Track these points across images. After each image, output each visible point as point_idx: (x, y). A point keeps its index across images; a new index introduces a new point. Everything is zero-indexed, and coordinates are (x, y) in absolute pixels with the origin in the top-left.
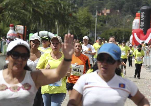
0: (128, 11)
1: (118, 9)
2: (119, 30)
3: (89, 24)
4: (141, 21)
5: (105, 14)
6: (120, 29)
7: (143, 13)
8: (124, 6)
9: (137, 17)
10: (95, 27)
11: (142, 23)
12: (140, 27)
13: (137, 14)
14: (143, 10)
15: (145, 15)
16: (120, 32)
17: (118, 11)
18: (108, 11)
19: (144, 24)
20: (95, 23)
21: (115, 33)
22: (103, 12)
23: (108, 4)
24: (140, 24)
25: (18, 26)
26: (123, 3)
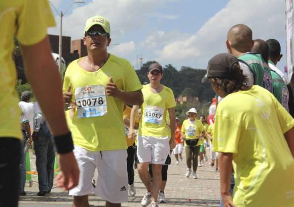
1: (196, 97)
5: (182, 103)
8: (204, 93)
9: (213, 103)
13: (214, 99)
17: (197, 99)
18: (185, 99)
22: (179, 100)
23: (184, 91)
26: (202, 90)
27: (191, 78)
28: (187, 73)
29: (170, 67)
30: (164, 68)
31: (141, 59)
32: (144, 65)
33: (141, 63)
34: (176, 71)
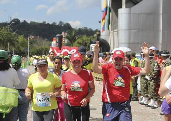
3: (24, 44)
4: (56, 43)
5: (31, 39)
6: (42, 47)
7: (57, 38)
8: (42, 34)
9: (54, 41)
10: (28, 47)
11: (57, 44)
12: (56, 46)
13: (54, 39)
14: (57, 37)
15: (59, 39)
16: (43, 49)
17: (39, 37)
18: (33, 37)
19: (58, 44)
20: (28, 44)
22: (30, 37)
24: (56, 44)
26: (41, 32)
27: (35, 27)
28: (33, 24)
29: (25, 21)
30: (22, 22)
31: (11, 17)
33: (11, 19)
34: (28, 23)
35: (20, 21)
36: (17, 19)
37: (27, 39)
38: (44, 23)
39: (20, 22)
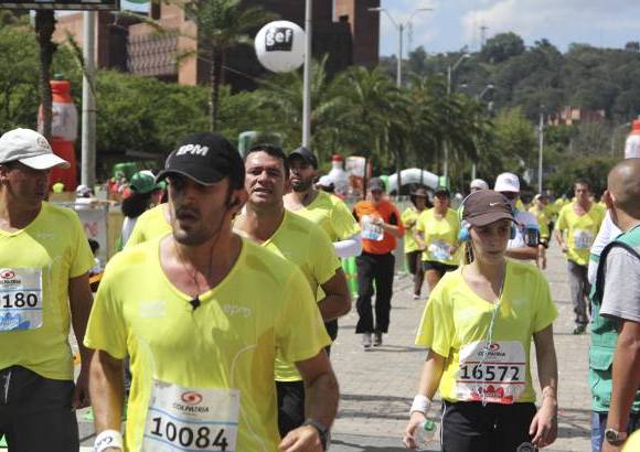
0: (627, 112)
1: (600, 109)
2: (600, 162)
3: (524, 147)
5: (569, 122)
8: (618, 99)
10: (538, 156)
17: (602, 113)
18: (576, 114)
20: (538, 146)
21: (590, 169)
22: (564, 116)
23: (576, 96)
25: (353, 158)
26: (615, 93)
27: (589, 67)
28: (580, 58)
29: (546, 44)
30: (532, 48)
31: (483, 28)
32: (489, 41)
33: (483, 37)
34: (558, 53)
35: (521, 42)
36: (512, 36)
37: (550, 123)
38: (633, 50)
39: (523, 48)
